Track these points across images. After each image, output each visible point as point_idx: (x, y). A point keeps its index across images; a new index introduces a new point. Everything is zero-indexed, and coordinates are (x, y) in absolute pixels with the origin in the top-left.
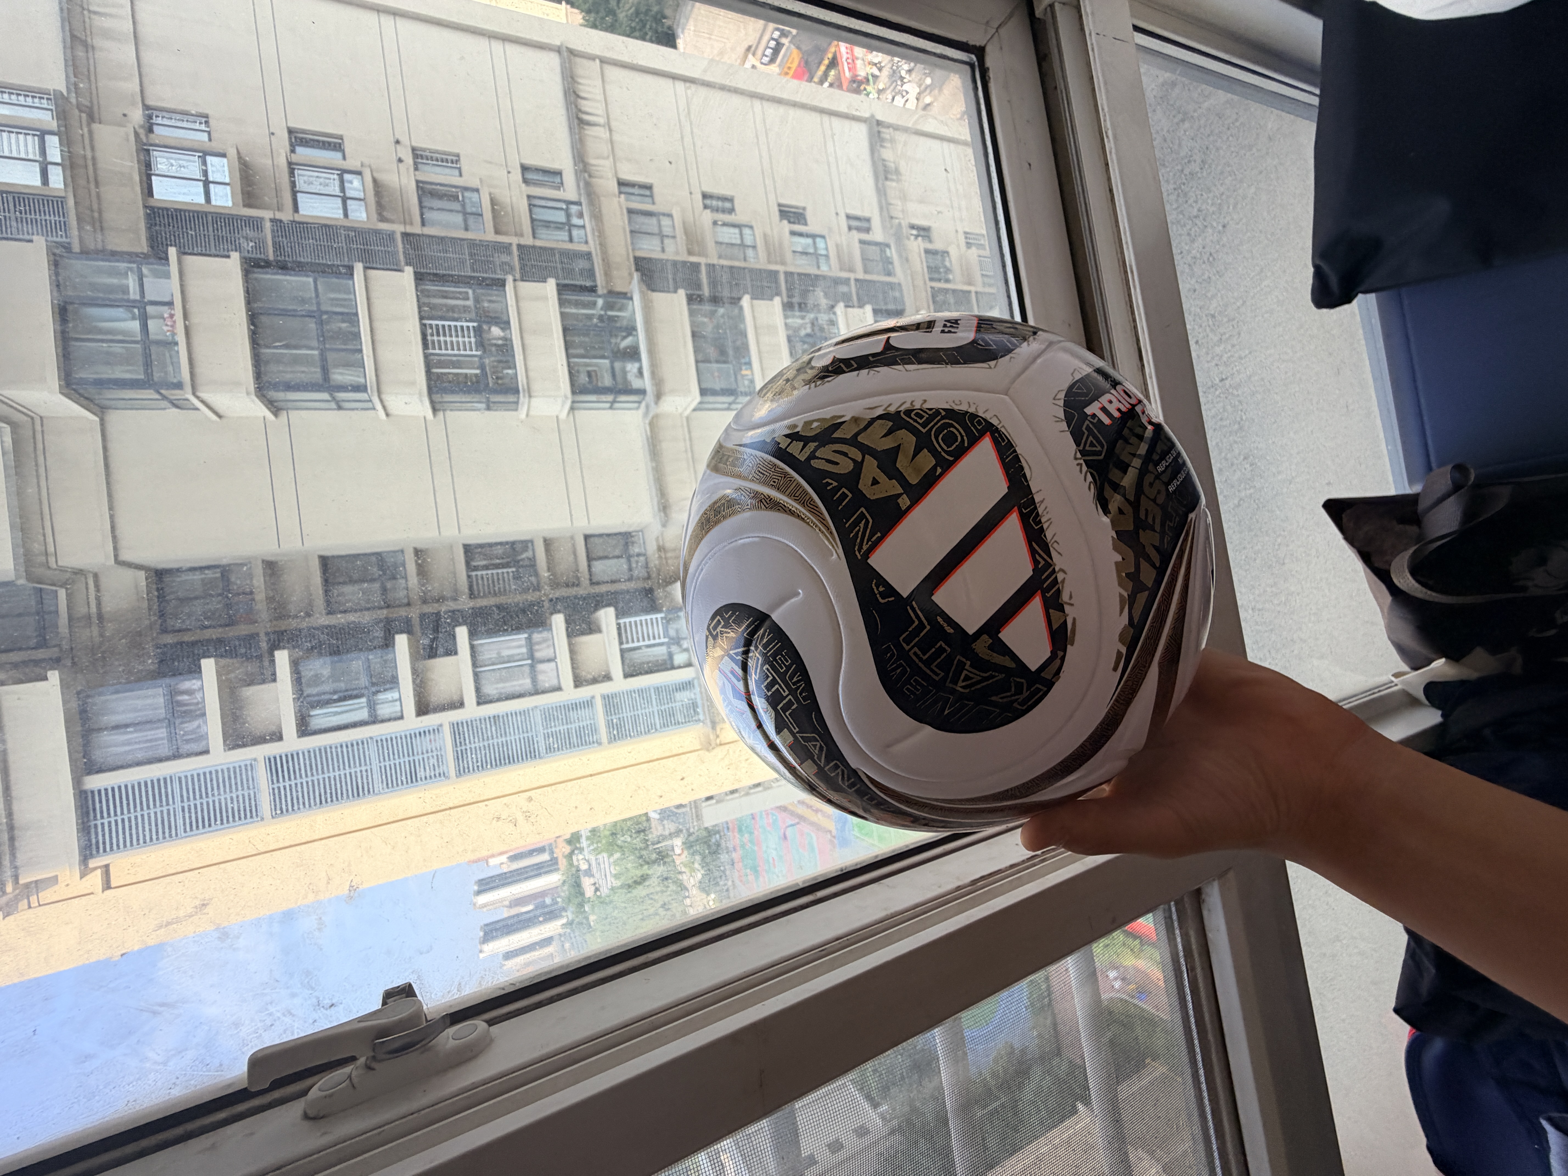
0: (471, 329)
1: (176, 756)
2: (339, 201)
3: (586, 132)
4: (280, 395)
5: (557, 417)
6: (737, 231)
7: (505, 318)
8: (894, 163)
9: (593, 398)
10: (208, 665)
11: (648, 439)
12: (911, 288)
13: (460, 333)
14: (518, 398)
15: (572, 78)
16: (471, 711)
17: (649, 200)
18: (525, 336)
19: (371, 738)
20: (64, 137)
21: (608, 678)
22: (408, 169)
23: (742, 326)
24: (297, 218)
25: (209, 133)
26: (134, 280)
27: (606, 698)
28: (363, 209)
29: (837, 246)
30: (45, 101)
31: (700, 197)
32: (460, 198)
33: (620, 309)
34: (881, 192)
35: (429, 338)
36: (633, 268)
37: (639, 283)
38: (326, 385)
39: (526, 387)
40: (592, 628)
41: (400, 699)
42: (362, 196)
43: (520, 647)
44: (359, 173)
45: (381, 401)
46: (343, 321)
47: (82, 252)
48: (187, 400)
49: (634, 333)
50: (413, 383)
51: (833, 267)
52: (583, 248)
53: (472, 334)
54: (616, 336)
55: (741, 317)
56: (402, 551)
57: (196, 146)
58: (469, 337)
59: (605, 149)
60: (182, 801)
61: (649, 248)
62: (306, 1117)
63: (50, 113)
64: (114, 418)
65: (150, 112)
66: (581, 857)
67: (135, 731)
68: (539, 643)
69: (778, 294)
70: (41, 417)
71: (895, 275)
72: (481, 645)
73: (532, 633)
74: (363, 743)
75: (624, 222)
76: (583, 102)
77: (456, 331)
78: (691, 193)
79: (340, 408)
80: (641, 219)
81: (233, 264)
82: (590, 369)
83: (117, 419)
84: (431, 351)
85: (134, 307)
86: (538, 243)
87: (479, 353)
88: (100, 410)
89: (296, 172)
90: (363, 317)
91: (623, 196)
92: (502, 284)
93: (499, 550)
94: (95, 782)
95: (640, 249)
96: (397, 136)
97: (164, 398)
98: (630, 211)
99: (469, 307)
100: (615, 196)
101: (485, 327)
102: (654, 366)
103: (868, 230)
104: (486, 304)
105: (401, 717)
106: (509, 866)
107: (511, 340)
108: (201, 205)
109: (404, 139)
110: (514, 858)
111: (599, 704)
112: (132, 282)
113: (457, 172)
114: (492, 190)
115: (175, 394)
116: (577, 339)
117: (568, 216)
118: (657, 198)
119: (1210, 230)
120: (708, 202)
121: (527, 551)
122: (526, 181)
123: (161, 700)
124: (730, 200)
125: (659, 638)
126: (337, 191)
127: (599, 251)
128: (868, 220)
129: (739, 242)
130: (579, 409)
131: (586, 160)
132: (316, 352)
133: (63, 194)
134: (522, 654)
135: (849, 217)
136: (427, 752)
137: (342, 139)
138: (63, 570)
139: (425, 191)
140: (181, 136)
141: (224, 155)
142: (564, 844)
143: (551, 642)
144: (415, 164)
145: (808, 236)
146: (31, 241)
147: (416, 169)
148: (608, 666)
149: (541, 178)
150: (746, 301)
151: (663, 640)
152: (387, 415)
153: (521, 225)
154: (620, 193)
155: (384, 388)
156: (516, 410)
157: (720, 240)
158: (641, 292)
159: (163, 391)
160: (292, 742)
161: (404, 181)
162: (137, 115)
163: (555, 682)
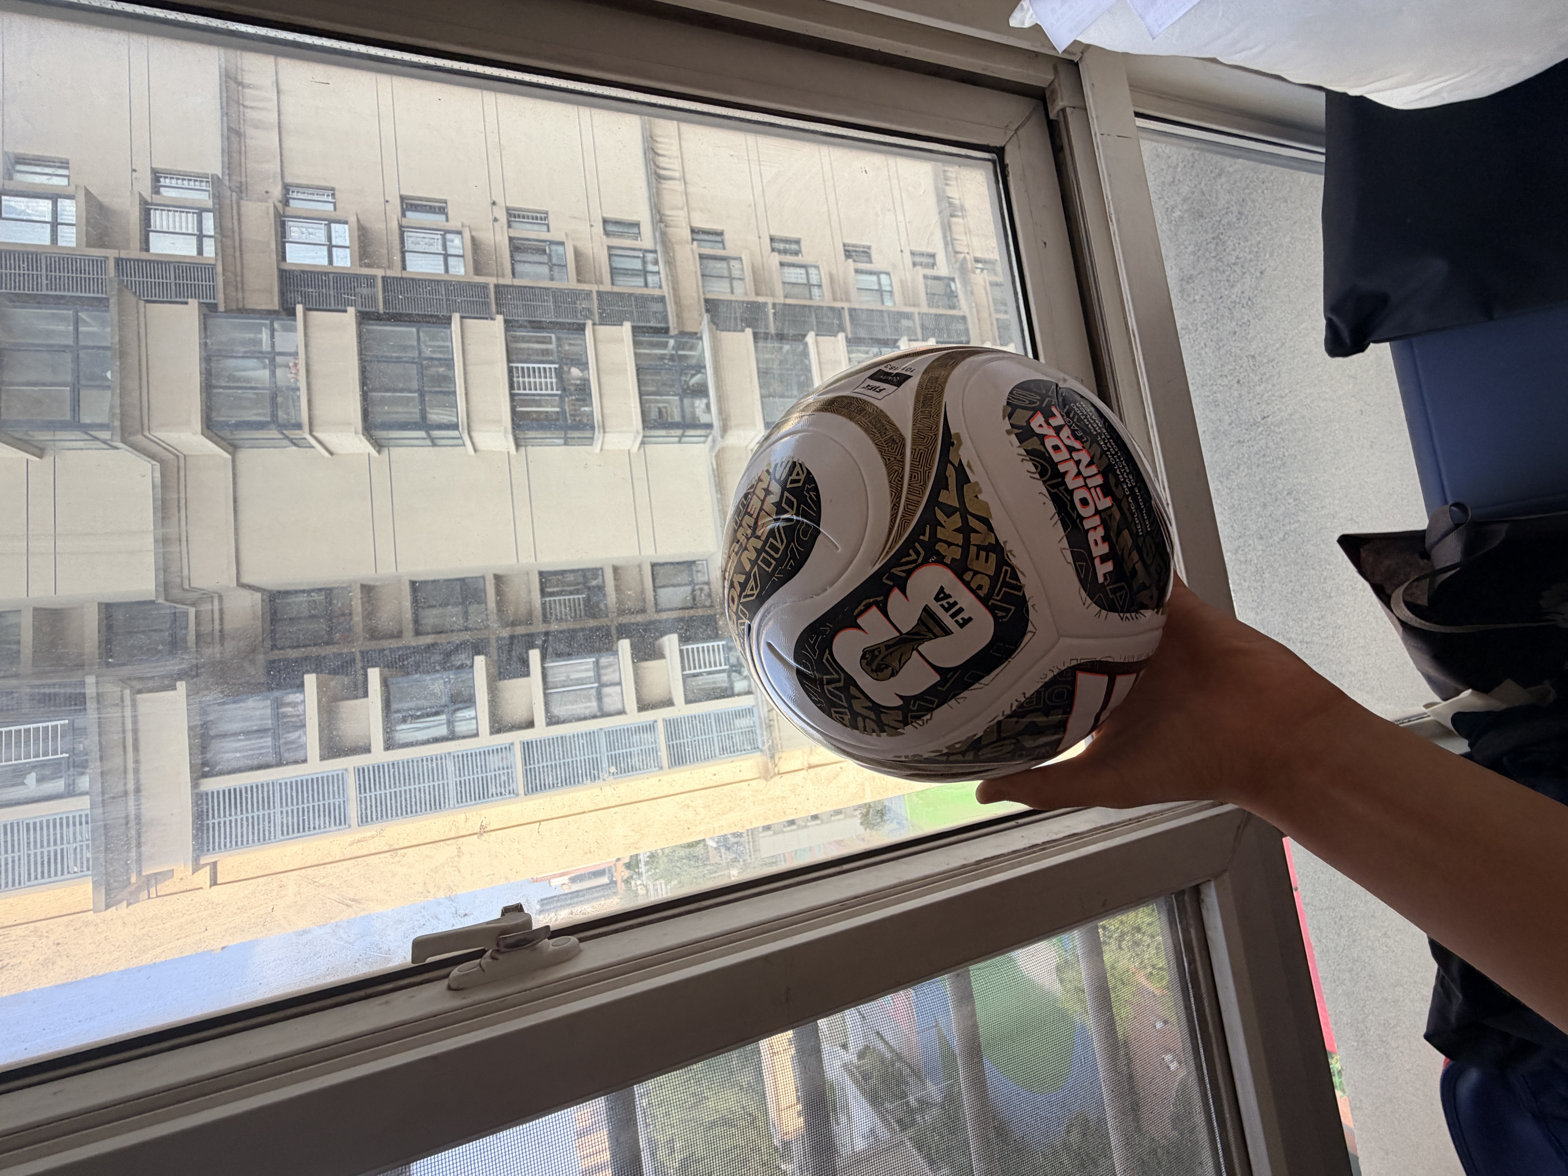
0: (553, 370)
1: (279, 764)
2: (441, 258)
3: (663, 186)
4: (384, 434)
5: (629, 451)
6: (803, 271)
7: (584, 360)
8: (960, 199)
9: (663, 432)
10: (310, 680)
11: (713, 470)
12: (976, 321)
13: (542, 374)
14: (594, 433)
15: (651, 137)
16: (541, 731)
17: (720, 245)
18: (603, 376)
19: (449, 754)
20: (218, 214)
21: (669, 703)
22: (502, 227)
23: (807, 362)
24: (405, 275)
25: (335, 203)
26: (267, 334)
27: (668, 723)
28: (462, 264)
29: (901, 281)
30: (204, 184)
31: (768, 241)
32: (548, 251)
33: (691, 348)
34: (947, 228)
35: (515, 379)
36: (704, 310)
37: (709, 324)
38: (423, 424)
39: (601, 423)
40: (657, 654)
41: (476, 718)
42: (461, 252)
43: (587, 670)
44: (459, 233)
45: (471, 437)
46: (441, 366)
47: (226, 311)
48: (305, 439)
49: (703, 371)
50: (499, 422)
51: (897, 302)
52: (657, 292)
53: (553, 375)
54: (686, 374)
55: (805, 354)
56: (483, 577)
57: (325, 216)
58: (551, 378)
59: (680, 200)
60: (281, 807)
61: (719, 290)
62: (450, 988)
63: (207, 193)
64: (244, 455)
65: (286, 188)
66: (639, 882)
67: (246, 740)
68: (606, 667)
69: (842, 329)
70: (185, 456)
71: (960, 309)
72: (552, 667)
73: (600, 657)
74: (441, 759)
75: (696, 267)
76: (661, 159)
77: (540, 372)
78: (759, 237)
79: (434, 445)
80: (711, 263)
81: (350, 317)
82: (661, 405)
83: (247, 457)
84: (516, 391)
85: (266, 358)
86: (616, 289)
87: (559, 392)
88: (233, 448)
89: (406, 234)
90: (458, 362)
91: (695, 243)
92: (581, 328)
93: (571, 578)
94: (211, 785)
95: (710, 291)
96: (494, 199)
97: (286, 437)
98: (702, 257)
99: (552, 350)
100: (688, 243)
101: (566, 368)
102: (720, 399)
103: (933, 265)
104: (567, 348)
105: (476, 735)
106: (570, 888)
107: (588, 380)
108: (325, 266)
109: (500, 201)
110: (573, 880)
111: (660, 727)
112: (265, 336)
113: (545, 228)
114: (575, 243)
115: (294, 434)
116: (649, 377)
117: (644, 263)
118: (728, 244)
119: (1247, 276)
120: (776, 245)
121: (596, 578)
122: (607, 234)
123: (269, 711)
124: (798, 242)
125: (721, 665)
126: (440, 250)
127: (672, 295)
128: (933, 256)
129: (805, 281)
130: (649, 443)
131: (662, 212)
132: (416, 395)
133: (213, 262)
134: (590, 677)
135: (913, 254)
136: (499, 769)
137: (446, 202)
138: (192, 590)
139: (516, 247)
140: (314, 208)
141: (346, 223)
142: (623, 869)
143: (616, 667)
144: (509, 222)
145: (871, 273)
146: (186, 303)
147: (509, 226)
148: (670, 693)
149: (621, 230)
150: (810, 338)
151: (723, 667)
152: (475, 450)
153: (601, 275)
154: (693, 240)
155: (474, 426)
156: (591, 445)
157: (788, 280)
158: (711, 331)
159: (285, 432)
160: (379, 755)
161: (498, 237)
162: (277, 192)
163: (620, 706)
